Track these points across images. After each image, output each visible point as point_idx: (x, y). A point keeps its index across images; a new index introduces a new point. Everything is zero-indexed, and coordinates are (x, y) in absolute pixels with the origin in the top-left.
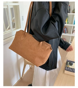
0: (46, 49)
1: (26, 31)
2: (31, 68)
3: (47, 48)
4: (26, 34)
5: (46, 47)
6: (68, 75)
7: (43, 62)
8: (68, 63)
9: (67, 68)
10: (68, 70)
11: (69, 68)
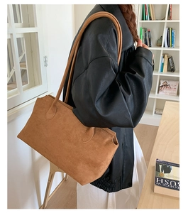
0: (104, 143)
1: (61, 99)
2: (64, 180)
3: (107, 140)
4: (58, 104)
5: (104, 138)
6: (163, 195)
7: (96, 174)
8: (160, 166)
9: (160, 179)
10: (162, 186)
11: (164, 179)
